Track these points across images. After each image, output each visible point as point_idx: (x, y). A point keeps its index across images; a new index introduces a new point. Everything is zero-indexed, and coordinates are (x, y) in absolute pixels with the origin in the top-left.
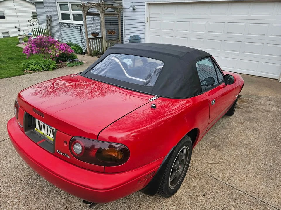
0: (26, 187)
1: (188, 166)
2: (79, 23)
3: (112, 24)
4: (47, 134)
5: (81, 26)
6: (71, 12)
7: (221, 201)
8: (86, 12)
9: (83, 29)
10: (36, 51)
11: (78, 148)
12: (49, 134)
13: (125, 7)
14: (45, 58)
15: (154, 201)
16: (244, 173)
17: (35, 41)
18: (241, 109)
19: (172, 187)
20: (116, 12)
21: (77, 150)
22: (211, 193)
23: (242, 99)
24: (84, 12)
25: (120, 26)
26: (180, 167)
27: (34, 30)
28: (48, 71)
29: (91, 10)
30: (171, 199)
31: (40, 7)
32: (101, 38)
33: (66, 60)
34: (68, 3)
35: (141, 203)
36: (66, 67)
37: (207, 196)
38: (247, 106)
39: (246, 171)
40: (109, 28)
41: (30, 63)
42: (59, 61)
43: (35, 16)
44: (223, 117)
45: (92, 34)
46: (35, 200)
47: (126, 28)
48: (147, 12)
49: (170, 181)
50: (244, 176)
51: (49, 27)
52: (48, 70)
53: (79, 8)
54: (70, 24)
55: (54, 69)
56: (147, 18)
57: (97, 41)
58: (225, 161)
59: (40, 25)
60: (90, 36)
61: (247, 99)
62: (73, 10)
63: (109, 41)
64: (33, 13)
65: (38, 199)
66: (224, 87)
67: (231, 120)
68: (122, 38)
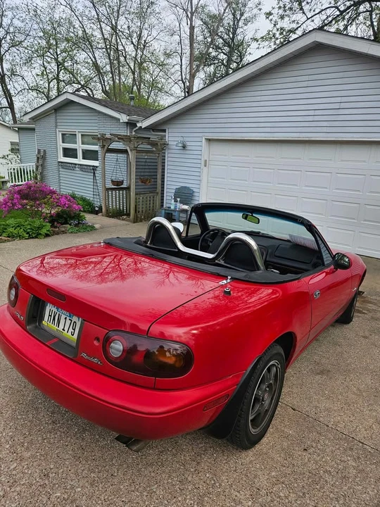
0: (11, 424)
1: (278, 401)
2: (92, 164)
3: (147, 167)
4: (63, 330)
5: (94, 168)
6: (79, 147)
7: (333, 459)
8: (106, 148)
9: (98, 174)
10: (20, 206)
11: (117, 348)
12: (66, 329)
13: (170, 143)
14: (33, 218)
15: (223, 455)
16: (370, 416)
17: (20, 191)
18: (364, 313)
19: (254, 430)
20: (154, 149)
21: (115, 352)
22: (317, 446)
23: (365, 297)
24: (103, 147)
25: (160, 171)
26: (266, 396)
27: (12, 171)
28: (36, 239)
29: (114, 145)
30: (251, 452)
31: (27, 136)
32: (128, 189)
33: (66, 223)
34: (77, 133)
35: (201, 457)
36: (66, 233)
37: (311, 450)
38: (373, 309)
39: (374, 414)
40: (142, 174)
41: (7, 225)
42: (56, 223)
43: (15, 149)
44: (333, 326)
45: (112, 181)
46: (26, 444)
47: (169, 175)
48: (205, 151)
49: (250, 418)
50: (371, 421)
51: (40, 168)
52: (36, 237)
53: (95, 141)
54: (76, 164)
55: (47, 235)
56: (206, 161)
57: (119, 193)
58: (340, 397)
59: (23, 165)
60: (110, 185)
61: (374, 297)
62: (83, 144)
63: (140, 194)
64: (12, 143)
65: (31, 443)
66: (333, 272)
67: (347, 330)
68: (163, 191)
